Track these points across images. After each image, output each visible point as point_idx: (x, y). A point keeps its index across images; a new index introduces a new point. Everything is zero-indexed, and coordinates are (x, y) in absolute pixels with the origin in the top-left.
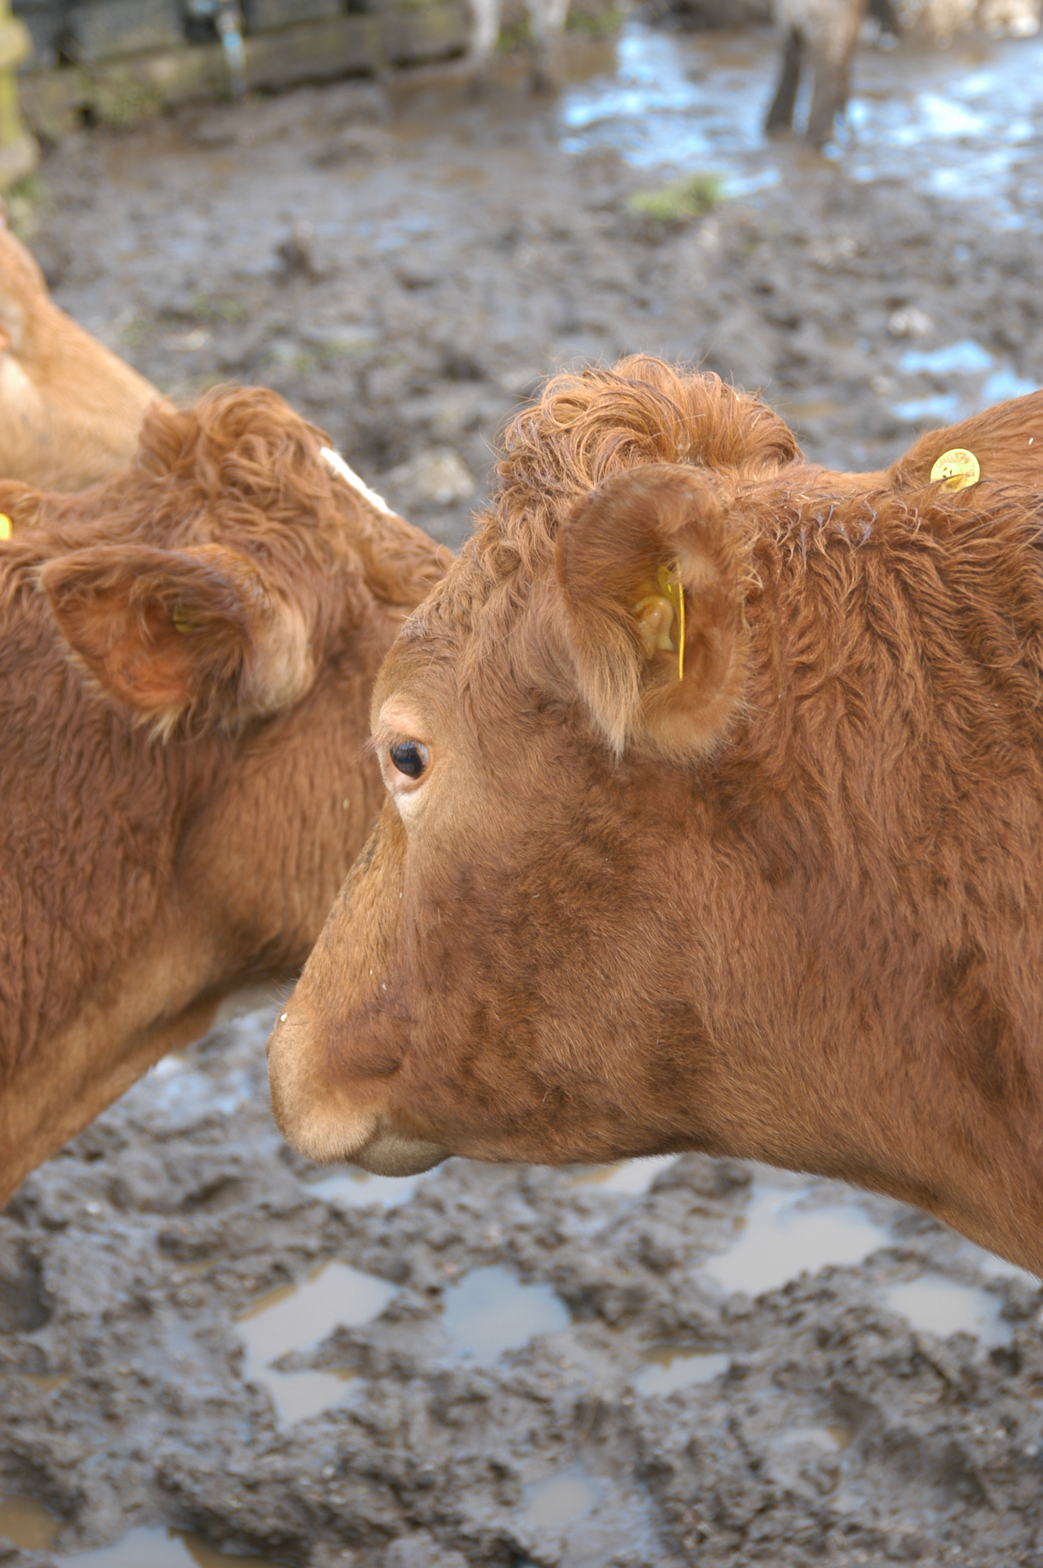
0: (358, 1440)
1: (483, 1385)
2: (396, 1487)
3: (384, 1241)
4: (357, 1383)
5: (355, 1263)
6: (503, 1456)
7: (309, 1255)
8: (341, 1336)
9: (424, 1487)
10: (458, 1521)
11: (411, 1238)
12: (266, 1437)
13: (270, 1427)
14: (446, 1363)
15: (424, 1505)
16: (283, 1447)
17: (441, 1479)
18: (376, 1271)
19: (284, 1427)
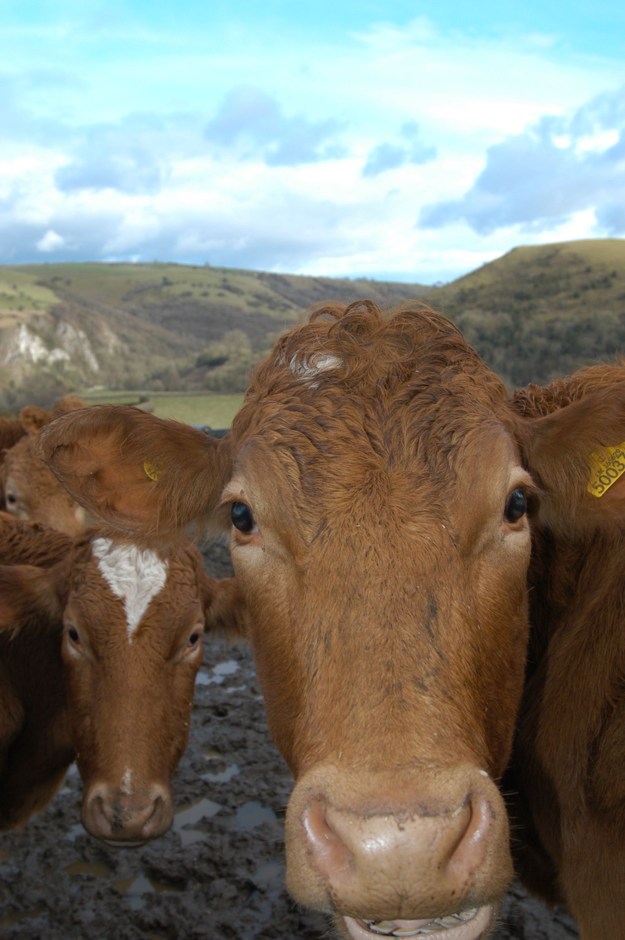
0: (206, 850)
1: (247, 836)
2: (216, 865)
3: (220, 792)
4: (208, 834)
5: (211, 799)
6: (251, 857)
7: (196, 795)
8: (204, 819)
9: (225, 865)
10: (235, 876)
11: (228, 791)
12: (177, 848)
13: (179, 845)
14: (236, 829)
15: (224, 870)
16: (182, 851)
17: (230, 863)
18: (217, 801)
19: (183, 847)
